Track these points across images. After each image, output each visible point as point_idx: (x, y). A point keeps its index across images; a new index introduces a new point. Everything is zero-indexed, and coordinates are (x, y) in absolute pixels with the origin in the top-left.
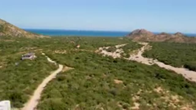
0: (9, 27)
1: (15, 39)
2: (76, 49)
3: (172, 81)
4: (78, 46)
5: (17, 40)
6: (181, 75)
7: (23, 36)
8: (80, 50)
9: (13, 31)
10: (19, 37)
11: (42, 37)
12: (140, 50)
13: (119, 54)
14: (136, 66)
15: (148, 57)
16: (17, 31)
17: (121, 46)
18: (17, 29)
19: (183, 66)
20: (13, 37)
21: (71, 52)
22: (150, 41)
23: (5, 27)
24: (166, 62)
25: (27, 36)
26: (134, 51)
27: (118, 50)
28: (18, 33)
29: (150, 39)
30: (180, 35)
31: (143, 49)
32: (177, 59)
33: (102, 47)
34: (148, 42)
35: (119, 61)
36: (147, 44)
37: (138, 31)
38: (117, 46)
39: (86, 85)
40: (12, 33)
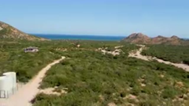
0: (12, 30)
1: (17, 41)
2: (76, 48)
3: (173, 72)
4: (79, 46)
5: (19, 42)
6: (181, 69)
7: (25, 38)
8: (80, 49)
9: (15, 34)
10: (22, 39)
11: (43, 39)
12: (139, 50)
13: (118, 53)
14: (136, 61)
15: (147, 55)
16: (19, 34)
17: (119, 47)
18: (19, 32)
19: (182, 62)
20: (16, 39)
21: (72, 50)
22: (146, 43)
23: (8, 30)
24: (165, 59)
25: (28, 38)
26: (132, 51)
27: (117, 50)
28: (20, 36)
29: (147, 42)
30: (176, 38)
31: (141, 49)
32: (175, 57)
33: (101, 48)
34: (145, 44)
35: (119, 58)
36: (144, 46)
37: (135, 35)
38: (116, 47)
39: (90, 68)
40: (14, 35)
